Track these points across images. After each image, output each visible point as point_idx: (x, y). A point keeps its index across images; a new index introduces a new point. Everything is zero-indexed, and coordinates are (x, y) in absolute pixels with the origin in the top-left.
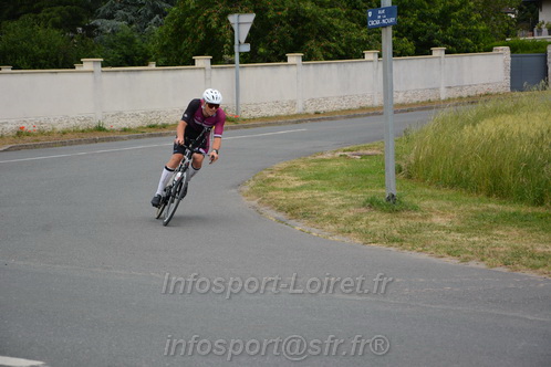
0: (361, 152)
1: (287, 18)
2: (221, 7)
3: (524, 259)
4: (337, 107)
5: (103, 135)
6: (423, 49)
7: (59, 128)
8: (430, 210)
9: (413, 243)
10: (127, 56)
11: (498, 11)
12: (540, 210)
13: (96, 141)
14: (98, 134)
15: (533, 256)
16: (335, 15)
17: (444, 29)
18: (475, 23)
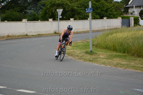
0: (86, 41)
1: (71, 10)
2: (55, 7)
3: (119, 65)
4: (82, 31)
5: (27, 37)
6: (102, 18)
7: (17, 35)
8: (100, 54)
9: (95, 61)
10: (34, 18)
11: (119, 9)
12: (124, 54)
13: (25, 38)
14: (26, 36)
15: (121, 65)
16: (81, 10)
17: (107, 13)
18: (113, 12)
